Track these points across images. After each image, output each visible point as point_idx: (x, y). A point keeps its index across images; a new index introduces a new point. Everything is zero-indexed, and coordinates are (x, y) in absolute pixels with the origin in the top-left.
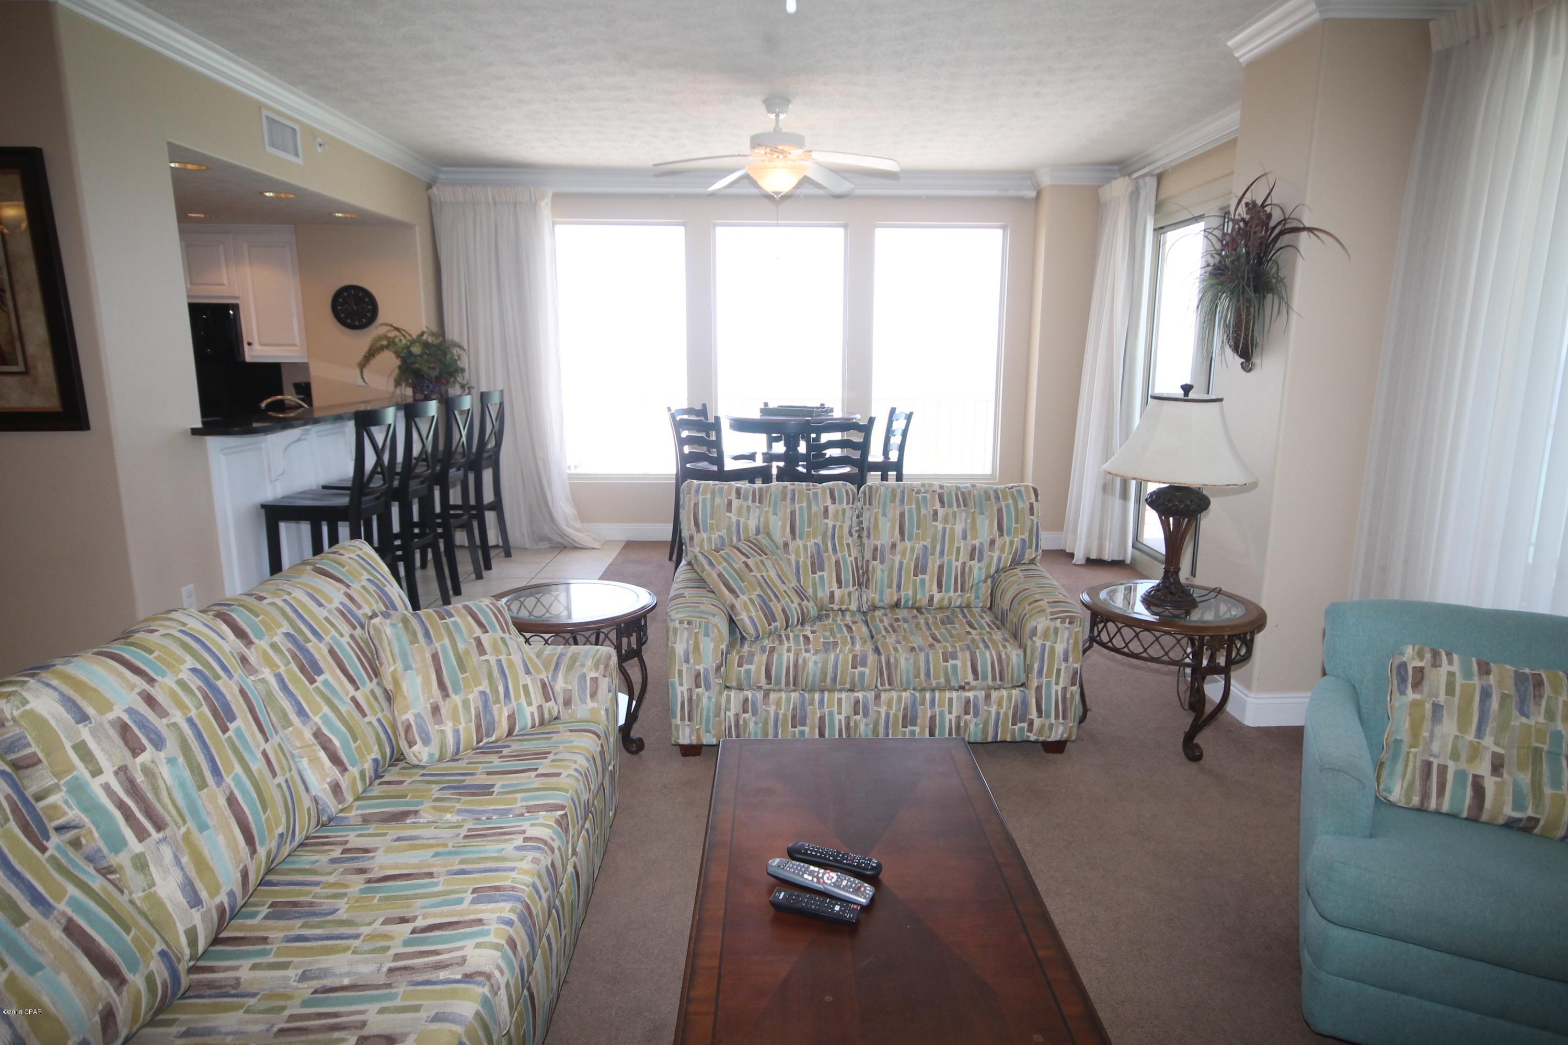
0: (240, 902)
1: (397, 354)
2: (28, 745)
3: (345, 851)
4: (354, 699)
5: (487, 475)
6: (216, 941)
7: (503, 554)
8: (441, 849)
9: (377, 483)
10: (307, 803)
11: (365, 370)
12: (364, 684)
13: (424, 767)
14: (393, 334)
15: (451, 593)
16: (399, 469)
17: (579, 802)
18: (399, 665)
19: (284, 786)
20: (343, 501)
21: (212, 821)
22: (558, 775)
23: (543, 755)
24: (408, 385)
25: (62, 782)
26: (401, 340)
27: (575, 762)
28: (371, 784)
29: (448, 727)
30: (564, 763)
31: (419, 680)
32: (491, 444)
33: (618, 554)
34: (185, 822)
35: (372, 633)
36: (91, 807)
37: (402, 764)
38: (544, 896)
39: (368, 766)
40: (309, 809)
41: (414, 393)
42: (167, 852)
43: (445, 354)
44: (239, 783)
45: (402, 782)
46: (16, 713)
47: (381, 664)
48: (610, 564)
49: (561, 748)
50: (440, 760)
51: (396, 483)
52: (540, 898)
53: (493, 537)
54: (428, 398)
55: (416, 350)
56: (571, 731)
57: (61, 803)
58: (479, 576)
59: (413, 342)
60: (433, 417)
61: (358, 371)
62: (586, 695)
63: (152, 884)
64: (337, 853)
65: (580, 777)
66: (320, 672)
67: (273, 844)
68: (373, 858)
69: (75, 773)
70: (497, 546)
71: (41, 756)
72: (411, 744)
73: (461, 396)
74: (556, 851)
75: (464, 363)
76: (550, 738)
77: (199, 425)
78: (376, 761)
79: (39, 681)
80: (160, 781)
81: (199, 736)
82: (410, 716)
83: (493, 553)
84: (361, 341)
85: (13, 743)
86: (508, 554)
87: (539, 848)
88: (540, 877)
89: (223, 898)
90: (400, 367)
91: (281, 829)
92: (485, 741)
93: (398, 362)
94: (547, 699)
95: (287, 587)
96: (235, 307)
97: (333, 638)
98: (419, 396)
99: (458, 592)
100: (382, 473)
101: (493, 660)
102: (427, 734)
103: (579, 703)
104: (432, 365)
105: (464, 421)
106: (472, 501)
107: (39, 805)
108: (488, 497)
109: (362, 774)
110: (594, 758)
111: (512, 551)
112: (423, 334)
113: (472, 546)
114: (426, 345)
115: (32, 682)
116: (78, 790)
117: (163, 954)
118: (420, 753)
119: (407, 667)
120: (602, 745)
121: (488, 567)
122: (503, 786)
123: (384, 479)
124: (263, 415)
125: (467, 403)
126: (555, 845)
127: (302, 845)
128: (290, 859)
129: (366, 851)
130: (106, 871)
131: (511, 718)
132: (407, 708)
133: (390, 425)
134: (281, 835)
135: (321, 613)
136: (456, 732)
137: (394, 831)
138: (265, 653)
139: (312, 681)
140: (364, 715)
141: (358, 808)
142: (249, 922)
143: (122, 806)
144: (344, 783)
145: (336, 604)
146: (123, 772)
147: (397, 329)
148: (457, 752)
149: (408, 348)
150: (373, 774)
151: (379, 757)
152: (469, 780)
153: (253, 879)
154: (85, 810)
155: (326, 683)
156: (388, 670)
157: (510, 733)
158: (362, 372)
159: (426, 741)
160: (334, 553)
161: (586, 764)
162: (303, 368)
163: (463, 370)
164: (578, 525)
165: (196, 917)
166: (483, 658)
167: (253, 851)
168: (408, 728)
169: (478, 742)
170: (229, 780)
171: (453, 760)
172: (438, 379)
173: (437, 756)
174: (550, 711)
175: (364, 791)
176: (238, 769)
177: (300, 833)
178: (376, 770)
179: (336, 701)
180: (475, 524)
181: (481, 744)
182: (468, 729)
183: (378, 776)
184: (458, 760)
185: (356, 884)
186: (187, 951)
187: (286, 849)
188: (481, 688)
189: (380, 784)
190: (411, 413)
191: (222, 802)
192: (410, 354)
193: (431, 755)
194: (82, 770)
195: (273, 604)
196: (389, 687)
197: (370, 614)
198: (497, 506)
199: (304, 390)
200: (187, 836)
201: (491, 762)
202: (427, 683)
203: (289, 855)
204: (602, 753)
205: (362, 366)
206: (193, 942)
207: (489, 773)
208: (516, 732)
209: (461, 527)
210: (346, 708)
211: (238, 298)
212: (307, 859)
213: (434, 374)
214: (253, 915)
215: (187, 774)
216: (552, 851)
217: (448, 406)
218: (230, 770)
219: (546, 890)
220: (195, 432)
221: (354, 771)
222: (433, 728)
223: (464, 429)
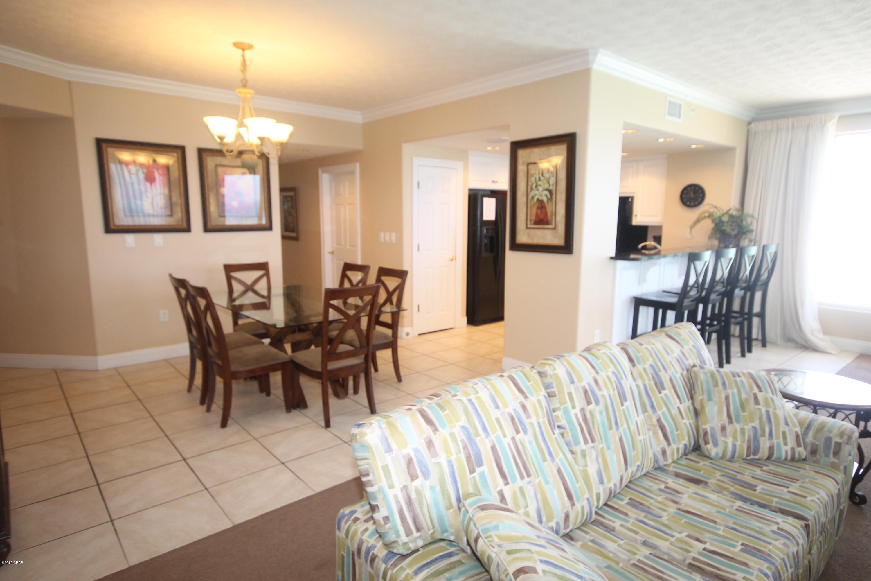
0: (618, 491)
1: (713, 221)
2: (553, 387)
3: (666, 487)
4: (678, 408)
5: (758, 295)
6: (606, 505)
7: (760, 345)
8: (721, 510)
9: (693, 293)
10: (651, 455)
11: (693, 230)
12: (685, 402)
13: (711, 459)
14: (712, 210)
15: (724, 361)
16: (706, 286)
17: (819, 521)
18: (705, 396)
19: (642, 441)
20: (674, 300)
21: (612, 447)
22: (805, 497)
23: (795, 480)
24: (716, 238)
25: (562, 407)
26: (716, 214)
27: (819, 494)
28: (681, 457)
29: (730, 441)
30: (809, 491)
31: (716, 408)
32: (764, 276)
33: (853, 361)
34: (602, 443)
35: (692, 375)
36: (570, 422)
37: (698, 452)
38: (790, 570)
39: (681, 446)
40: (651, 458)
41: (719, 243)
42: (594, 453)
43: (742, 221)
44: (625, 433)
45: (698, 462)
46: (552, 373)
47: (695, 393)
48: (845, 367)
49: (807, 480)
50: (722, 458)
51: (704, 294)
52: (787, 570)
53: (755, 333)
54: (727, 247)
55: (725, 219)
56: (815, 472)
57: (560, 416)
58: (743, 355)
59: (723, 215)
60: (731, 259)
61: (688, 230)
62: (829, 452)
63: (586, 466)
64: (662, 486)
65: (821, 505)
66: (664, 389)
67: (635, 469)
68: (681, 498)
69: (566, 405)
70: (757, 339)
71: (557, 393)
72: (706, 443)
73: (748, 246)
74: (800, 546)
75: (754, 227)
76: (799, 471)
77: (613, 254)
78: (685, 445)
79: (560, 361)
80: (595, 420)
81: (612, 404)
82: (707, 427)
83: (754, 343)
84: (694, 214)
85: (548, 385)
86: (764, 345)
87: (788, 538)
88: (788, 557)
89: (611, 485)
90: (713, 229)
91: (639, 463)
92: (752, 457)
93: (712, 225)
94: (799, 445)
95: (653, 341)
96: (632, 198)
97: (672, 373)
98: (722, 245)
99: (728, 362)
100: (697, 287)
101: (764, 410)
102: (716, 440)
103: (823, 454)
104: (733, 228)
105: (750, 261)
106: (746, 310)
107: (554, 414)
108: (757, 309)
109: (678, 449)
110: (832, 496)
111: (768, 345)
112: (730, 210)
113: (741, 336)
114: (731, 216)
115: (558, 361)
116: (566, 412)
117: (588, 499)
118: (712, 450)
119: (710, 399)
120: (839, 489)
121: (750, 351)
122: (762, 489)
123: (698, 291)
124: (638, 251)
125: (753, 251)
126: (801, 541)
127: (645, 475)
128: (639, 480)
129: (678, 492)
130: (572, 452)
131: (771, 448)
132: (706, 422)
133: (706, 262)
134: (638, 466)
135: (668, 358)
136: (734, 445)
137: (693, 488)
138: (640, 372)
139: (660, 393)
140: (683, 418)
141: (674, 467)
142: (620, 502)
143: (580, 425)
144: (668, 452)
145: (675, 355)
146: (583, 410)
147: (715, 207)
148: (733, 456)
149: (720, 217)
150: (683, 452)
151: (688, 444)
152: (739, 477)
153: (625, 482)
154: (568, 422)
155: (666, 395)
156: (698, 398)
157: (769, 458)
158: (691, 231)
159: (716, 444)
160: (677, 328)
161: (826, 498)
162: (659, 228)
163: (752, 231)
164: (821, 336)
165: (601, 489)
166: (757, 407)
167: (626, 469)
168: (706, 433)
169: (748, 455)
170: (621, 429)
171: (729, 461)
172: (736, 236)
173: (720, 455)
174: (799, 454)
175: (678, 459)
176: (625, 425)
177: (646, 468)
178: (685, 450)
179: (670, 407)
180: (746, 323)
181: (748, 458)
182: (742, 447)
183: (686, 454)
184: (733, 462)
185: (672, 509)
186: (595, 503)
187: (639, 474)
188: (754, 425)
189: (686, 459)
190: (718, 255)
191: (617, 439)
192: (721, 221)
193: (717, 454)
194: (569, 405)
195: (646, 348)
196: (698, 407)
197: (692, 365)
198: (762, 315)
199: (658, 239)
200: (602, 449)
201: (755, 471)
202: (720, 411)
203: (639, 478)
204: (839, 495)
205: (692, 227)
206: (598, 500)
207: (753, 477)
208: (773, 458)
209: (736, 324)
210: (675, 412)
211: (634, 193)
212: (647, 483)
213: (733, 233)
214: (622, 500)
215: (606, 420)
216: (798, 544)
217: (741, 252)
218: (622, 426)
219: (791, 567)
220: (612, 258)
221: (674, 446)
222: (720, 439)
223: (749, 265)
